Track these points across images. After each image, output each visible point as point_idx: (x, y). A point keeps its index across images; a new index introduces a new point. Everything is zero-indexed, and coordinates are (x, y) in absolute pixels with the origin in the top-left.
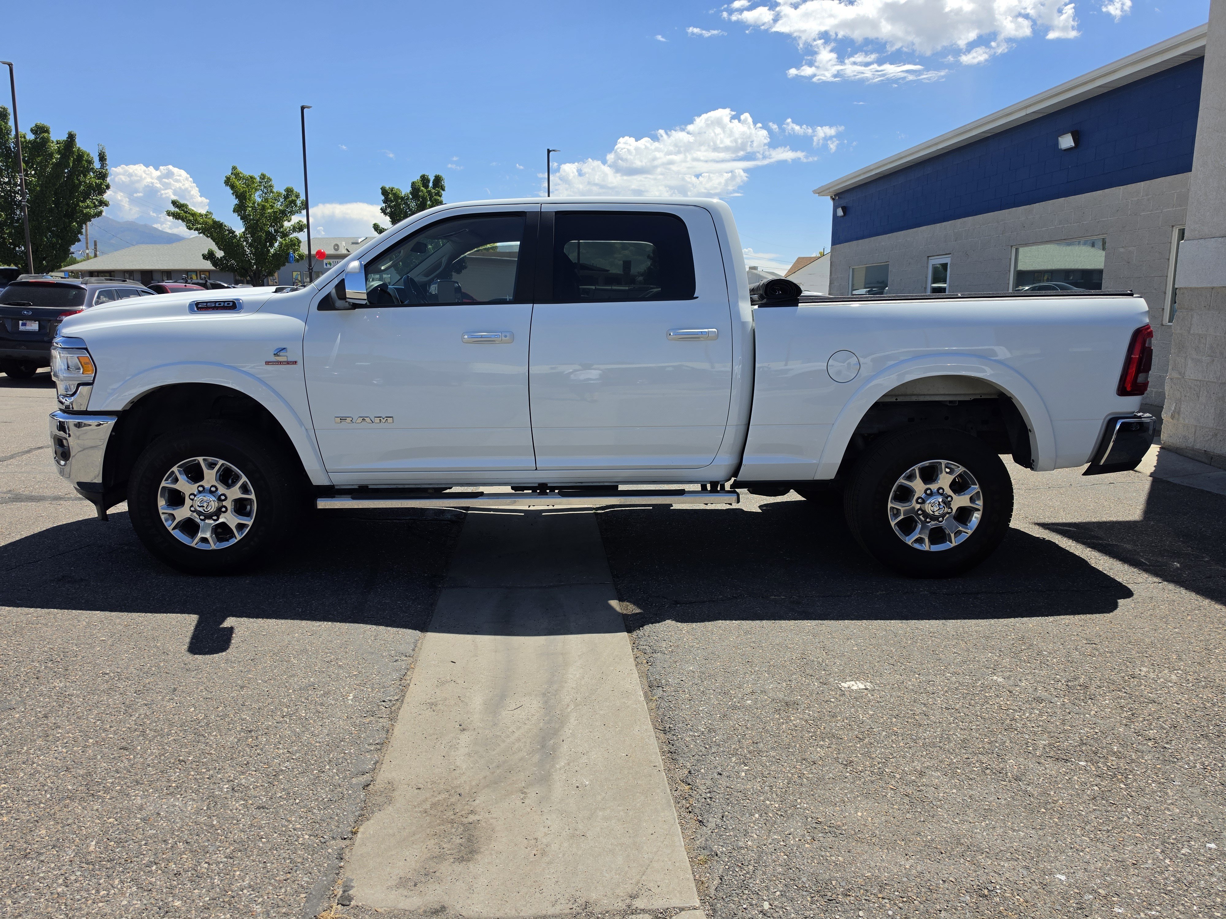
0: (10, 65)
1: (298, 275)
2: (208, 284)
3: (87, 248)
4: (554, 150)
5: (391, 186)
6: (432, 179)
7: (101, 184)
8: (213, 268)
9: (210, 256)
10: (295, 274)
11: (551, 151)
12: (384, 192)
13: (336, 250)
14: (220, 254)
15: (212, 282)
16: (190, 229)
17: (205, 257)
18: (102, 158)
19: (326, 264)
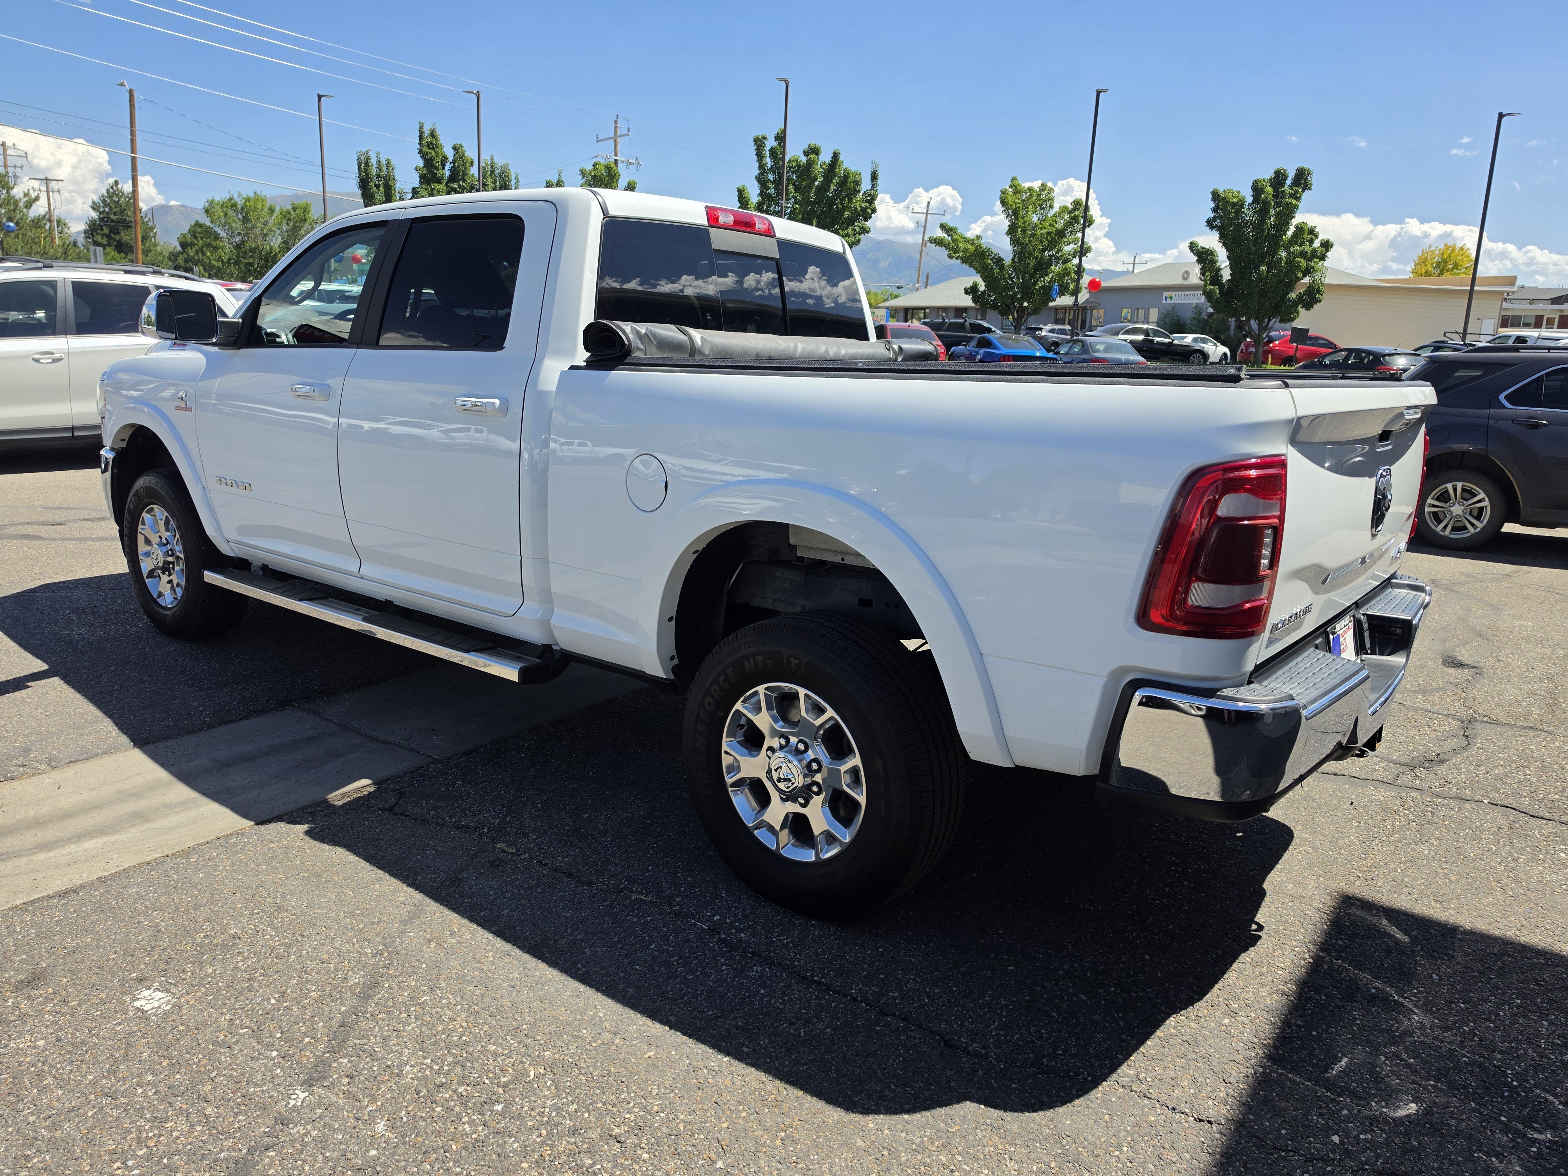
0: (785, 81)
1: (1128, 312)
2: (967, 324)
3: (918, 282)
4: (1509, 114)
5: (1226, 188)
6: (1291, 174)
7: (867, 208)
8: (973, 305)
9: (972, 291)
10: (1125, 311)
11: (1505, 115)
12: (1215, 196)
13: (1185, 279)
14: (982, 287)
15: (971, 321)
16: (951, 257)
17: (967, 292)
18: (874, 177)
19: (1166, 298)
